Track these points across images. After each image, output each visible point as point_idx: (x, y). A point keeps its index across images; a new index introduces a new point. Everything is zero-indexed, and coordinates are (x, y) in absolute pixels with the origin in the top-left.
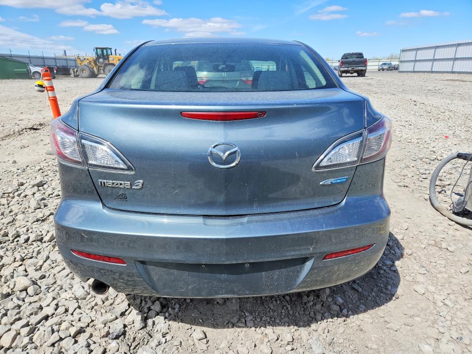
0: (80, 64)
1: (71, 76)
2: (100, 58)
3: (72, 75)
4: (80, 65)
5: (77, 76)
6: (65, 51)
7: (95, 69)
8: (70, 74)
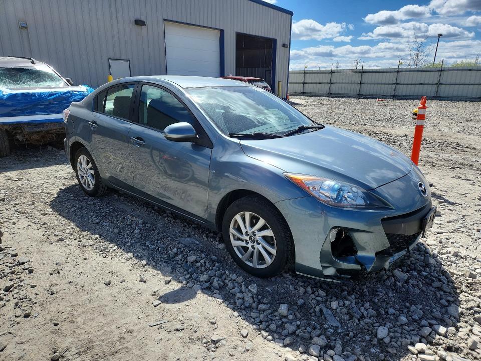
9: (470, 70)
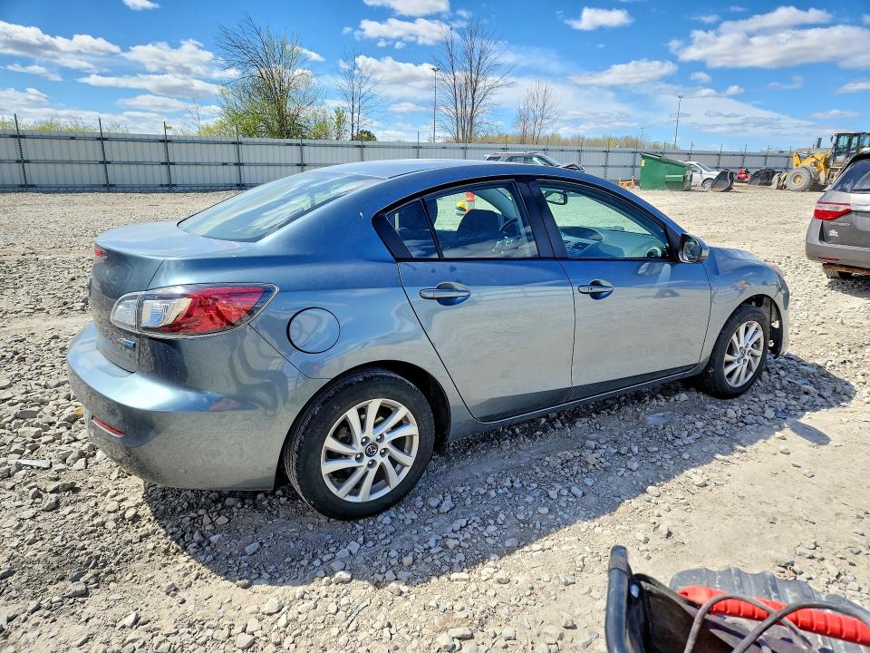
0: (797, 165)
1: (772, 187)
2: (840, 153)
3: (774, 186)
4: (795, 167)
5: (782, 187)
6: (820, 139)
7: (822, 176)
8: (771, 184)
9: (73, 138)
